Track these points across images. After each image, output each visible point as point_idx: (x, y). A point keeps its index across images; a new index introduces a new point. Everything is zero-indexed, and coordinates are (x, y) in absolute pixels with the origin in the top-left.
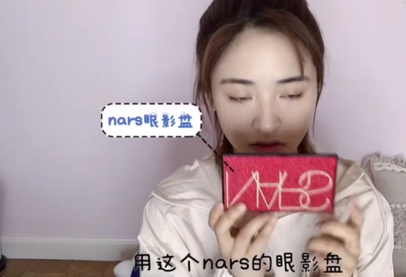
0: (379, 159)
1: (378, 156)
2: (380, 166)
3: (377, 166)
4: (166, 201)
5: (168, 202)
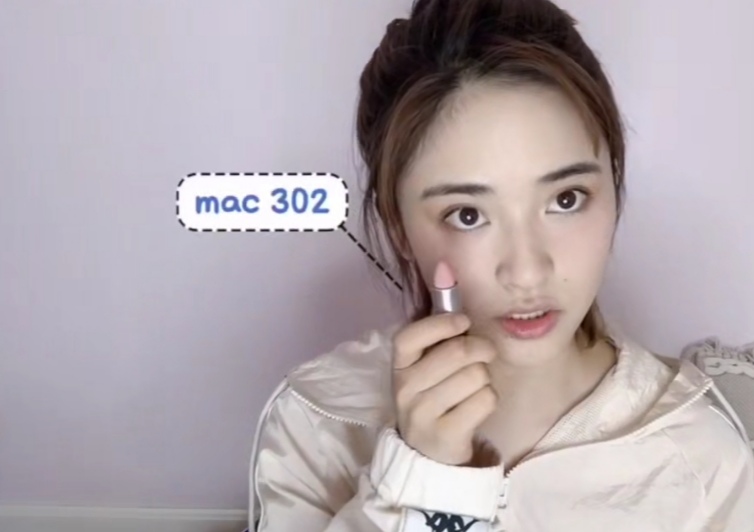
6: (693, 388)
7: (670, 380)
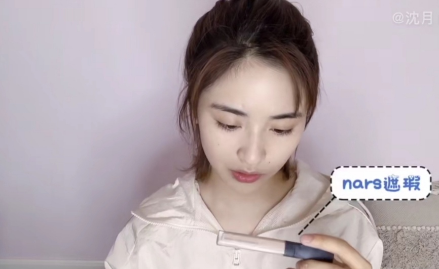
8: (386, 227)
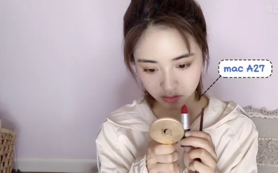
0: (251, 110)
1: (251, 108)
2: (252, 114)
3: (250, 115)
4: (116, 124)
5: (117, 125)
6: (233, 108)
7: (226, 107)
8: (261, 138)
